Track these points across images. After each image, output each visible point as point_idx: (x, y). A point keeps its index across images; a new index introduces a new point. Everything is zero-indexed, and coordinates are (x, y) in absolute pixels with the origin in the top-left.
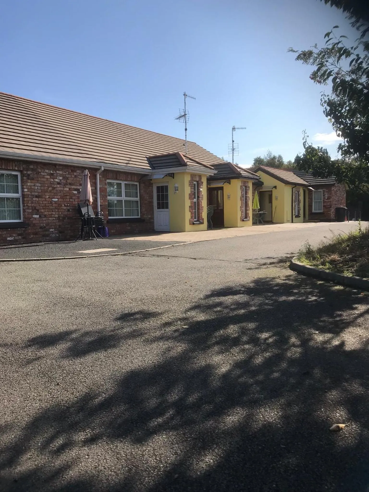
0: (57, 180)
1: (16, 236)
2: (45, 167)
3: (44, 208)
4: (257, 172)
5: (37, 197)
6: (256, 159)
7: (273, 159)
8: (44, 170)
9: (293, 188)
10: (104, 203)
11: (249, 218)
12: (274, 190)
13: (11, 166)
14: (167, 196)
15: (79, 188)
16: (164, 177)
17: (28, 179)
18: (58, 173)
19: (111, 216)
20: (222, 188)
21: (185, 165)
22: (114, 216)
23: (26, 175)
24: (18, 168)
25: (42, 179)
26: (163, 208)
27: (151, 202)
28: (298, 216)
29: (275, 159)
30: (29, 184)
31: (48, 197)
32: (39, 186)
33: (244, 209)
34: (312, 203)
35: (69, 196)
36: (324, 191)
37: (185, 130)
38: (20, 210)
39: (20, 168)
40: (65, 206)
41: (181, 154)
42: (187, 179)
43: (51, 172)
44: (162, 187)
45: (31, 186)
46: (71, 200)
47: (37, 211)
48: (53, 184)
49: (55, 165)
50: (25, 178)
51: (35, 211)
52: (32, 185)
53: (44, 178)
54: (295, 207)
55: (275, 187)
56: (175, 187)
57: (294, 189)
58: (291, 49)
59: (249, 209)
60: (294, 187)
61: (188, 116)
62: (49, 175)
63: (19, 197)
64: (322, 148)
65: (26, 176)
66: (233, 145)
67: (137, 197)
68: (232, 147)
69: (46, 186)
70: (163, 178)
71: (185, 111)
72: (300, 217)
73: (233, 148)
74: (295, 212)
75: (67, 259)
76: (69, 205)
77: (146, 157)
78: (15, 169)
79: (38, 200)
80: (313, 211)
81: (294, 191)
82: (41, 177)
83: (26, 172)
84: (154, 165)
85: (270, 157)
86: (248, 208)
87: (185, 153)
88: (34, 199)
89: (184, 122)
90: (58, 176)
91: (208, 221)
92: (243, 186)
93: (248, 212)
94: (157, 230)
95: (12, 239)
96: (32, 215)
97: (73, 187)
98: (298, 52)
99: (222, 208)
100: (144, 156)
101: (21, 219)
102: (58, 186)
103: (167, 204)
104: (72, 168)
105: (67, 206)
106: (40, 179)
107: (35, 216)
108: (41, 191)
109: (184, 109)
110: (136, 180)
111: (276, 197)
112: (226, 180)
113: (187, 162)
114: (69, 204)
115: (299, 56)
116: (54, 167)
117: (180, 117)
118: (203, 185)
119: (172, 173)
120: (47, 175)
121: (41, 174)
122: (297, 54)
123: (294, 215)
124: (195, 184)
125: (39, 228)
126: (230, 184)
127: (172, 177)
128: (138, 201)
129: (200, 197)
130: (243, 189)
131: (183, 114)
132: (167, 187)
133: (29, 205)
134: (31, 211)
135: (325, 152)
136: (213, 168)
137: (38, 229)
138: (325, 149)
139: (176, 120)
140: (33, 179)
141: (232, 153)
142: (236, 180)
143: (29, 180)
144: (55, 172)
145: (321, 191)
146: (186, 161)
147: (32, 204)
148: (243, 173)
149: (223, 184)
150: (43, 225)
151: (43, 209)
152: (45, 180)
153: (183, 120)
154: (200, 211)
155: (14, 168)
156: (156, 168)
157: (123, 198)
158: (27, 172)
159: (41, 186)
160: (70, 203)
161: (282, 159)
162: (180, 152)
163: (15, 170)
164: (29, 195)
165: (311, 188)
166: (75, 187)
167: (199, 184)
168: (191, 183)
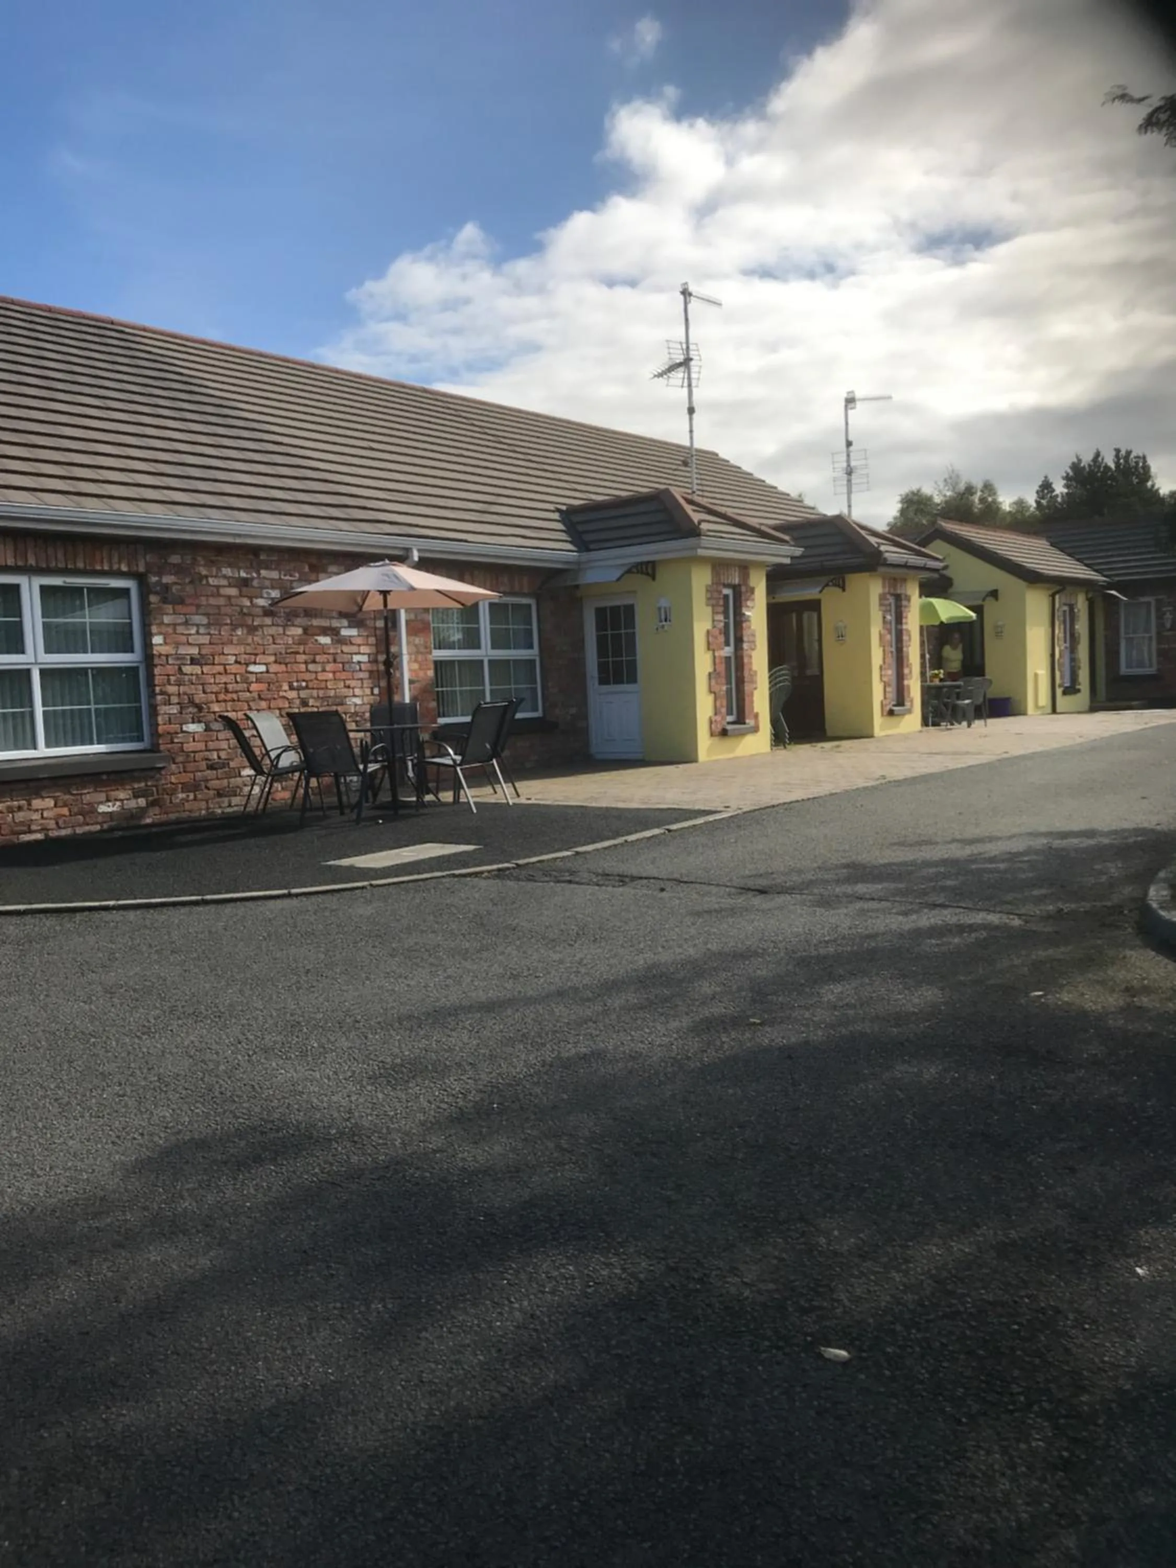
0: (261, 602)
1: (127, 799)
2: (220, 558)
3: (222, 697)
4: (931, 545)
5: (194, 661)
6: (907, 495)
7: (964, 494)
8: (219, 569)
9: (1053, 596)
10: (421, 674)
11: (912, 705)
12: (989, 603)
13: (105, 561)
14: (631, 639)
15: (339, 625)
16: (622, 576)
17: (165, 602)
18: (264, 578)
19: (444, 716)
20: (815, 606)
21: (694, 532)
22: (457, 716)
23: (158, 588)
24: (129, 565)
25: (212, 601)
26: (618, 681)
27: (578, 664)
28: (1071, 690)
29: (972, 494)
30: (167, 619)
31: (232, 659)
32: (203, 625)
33: (891, 673)
34: (1118, 644)
35: (304, 653)
36: (1158, 601)
37: (686, 411)
38: (138, 710)
39: (137, 565)
40: (291, 688)
41: (677, 493)
42: (701, 579)
43: (243, 574)
44: (615, 610)
45: (175, 625)
46: (311, 667)
47: (195, 710)
48: (249, 615)
49: (255, 550)
50: (153, 599)
51: (191, 709)
52: (179, 621)
53: (219, 595)
54: (1061, 660)
55: (994, 594)
56: (660, 609)
57: (1057, 597)
58: (1120, 92)
59: (911, 672)
60: (1057, 592)
61: (699, 363)
62: (234, 586)
63: (135, 665)
64: (1129, 453)
65: (156, 593)
66: (848, 456)
67: (530, 646)
68: (845, 465)
69: (227, 624)
70: (618, 579)
71: (688, 348)
72: (1079, 691)
73: (849, 465)
74: (1062, 677)
75: (297, 895)
76: (304, 684)
77: (558, 510)
78: (119, 569)
79: (200, 672)
80: (1124, 670)
81: (1057, 605)
82: (209, 593)
83: (157, 578)
84: (587, 537)
85: (954, 488)
86: (906, 671)
87: (690, 491)
88: (187, 669)
89: (686, 384)
90: (267, 588)
91: (774, 722)
92: (888, 596)
93: (906, 682)
94: (599, 757)
95: (115, 809)
96: (181, 724)
97: (316, 622)
98: (1146, 102)
99: (818, 673)
100: (552, 507)
101: (143, 740)
102: (268, 621)
103: (632, 666)
104: (314, 561)
105: (299, 689)
106: (203, 601)
107: (192, 727)
108: (208, 642)
109: (684, 340)
110: (526, 590)
111: (996, 627)
112: (832, 577)
113: (700, 522)
114: (304, 681)
115: (1151, 115)
116: (251, 557)
117: (672, 368)
118: (753, 600)
119: (648, 562)
120: (230, 586)
121: (208, 581)
122: (1142, 112)
123: (1060, 686)
124: (726, 597)
125: (205, 767)
126: (844, 590)
127: (647, 574)
128: (534, 661)
129: (745, 639)
130: (890, 605)
131: (680, 358)
132: (630, 609)
133: (172, 689)
134: (175, 711)
135: (1141, 464)
136: (787, 538)
137: (203, 771)
138: (1141, 455)
139: (656, 379)
140: (181, 601)
141: (845, 482)
142: (867, 574)
143: (166, 606)
144: (255, 575)
145: (1149, 604)
146: (696, 517)
147: (179, 685)
148: (887, 551)
149: (821, 592)
150: (219, 757)
151: (218, 701)
152: (222, 601)
153: (681, 381)
154: (747, 687)
155: (115, 567)
156: (592, 546)
157: (486, 652)
158: (161, 578)
159: (208, 625)
160: (307, 679)
161: (995, 494)
162: (672, 489)
163: (119, 574)
164: (167, 656)
165: (1113, 592)
166: (325, 623)
167: (740, 595)
168: (716, 595)
